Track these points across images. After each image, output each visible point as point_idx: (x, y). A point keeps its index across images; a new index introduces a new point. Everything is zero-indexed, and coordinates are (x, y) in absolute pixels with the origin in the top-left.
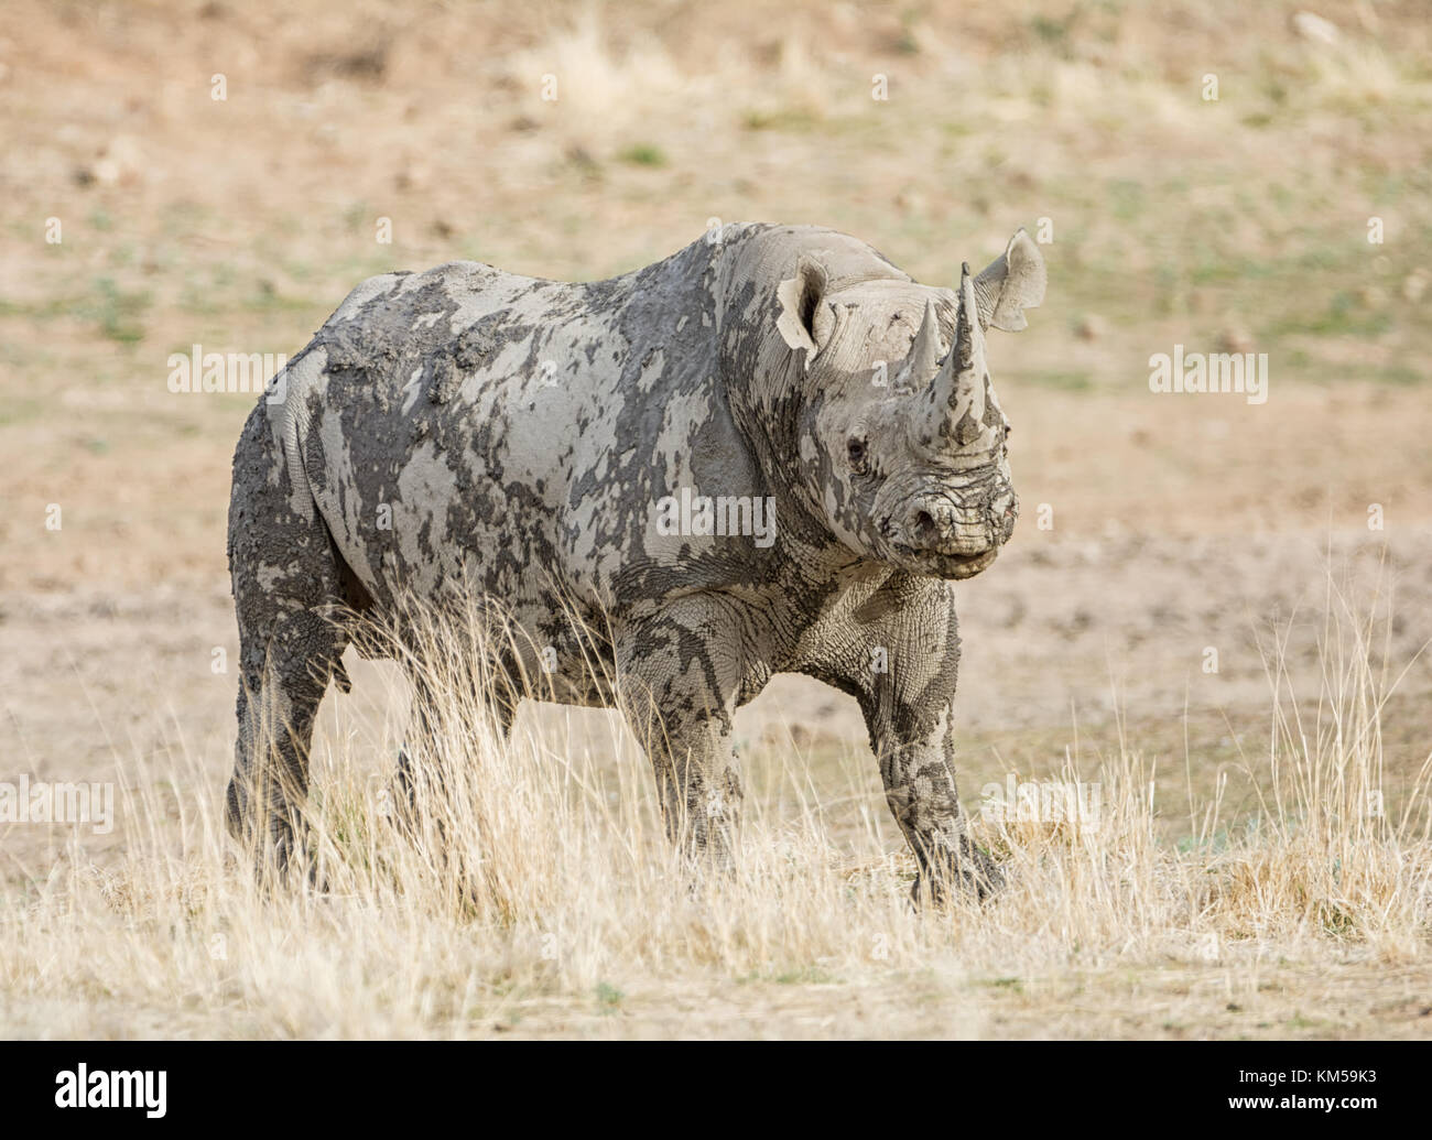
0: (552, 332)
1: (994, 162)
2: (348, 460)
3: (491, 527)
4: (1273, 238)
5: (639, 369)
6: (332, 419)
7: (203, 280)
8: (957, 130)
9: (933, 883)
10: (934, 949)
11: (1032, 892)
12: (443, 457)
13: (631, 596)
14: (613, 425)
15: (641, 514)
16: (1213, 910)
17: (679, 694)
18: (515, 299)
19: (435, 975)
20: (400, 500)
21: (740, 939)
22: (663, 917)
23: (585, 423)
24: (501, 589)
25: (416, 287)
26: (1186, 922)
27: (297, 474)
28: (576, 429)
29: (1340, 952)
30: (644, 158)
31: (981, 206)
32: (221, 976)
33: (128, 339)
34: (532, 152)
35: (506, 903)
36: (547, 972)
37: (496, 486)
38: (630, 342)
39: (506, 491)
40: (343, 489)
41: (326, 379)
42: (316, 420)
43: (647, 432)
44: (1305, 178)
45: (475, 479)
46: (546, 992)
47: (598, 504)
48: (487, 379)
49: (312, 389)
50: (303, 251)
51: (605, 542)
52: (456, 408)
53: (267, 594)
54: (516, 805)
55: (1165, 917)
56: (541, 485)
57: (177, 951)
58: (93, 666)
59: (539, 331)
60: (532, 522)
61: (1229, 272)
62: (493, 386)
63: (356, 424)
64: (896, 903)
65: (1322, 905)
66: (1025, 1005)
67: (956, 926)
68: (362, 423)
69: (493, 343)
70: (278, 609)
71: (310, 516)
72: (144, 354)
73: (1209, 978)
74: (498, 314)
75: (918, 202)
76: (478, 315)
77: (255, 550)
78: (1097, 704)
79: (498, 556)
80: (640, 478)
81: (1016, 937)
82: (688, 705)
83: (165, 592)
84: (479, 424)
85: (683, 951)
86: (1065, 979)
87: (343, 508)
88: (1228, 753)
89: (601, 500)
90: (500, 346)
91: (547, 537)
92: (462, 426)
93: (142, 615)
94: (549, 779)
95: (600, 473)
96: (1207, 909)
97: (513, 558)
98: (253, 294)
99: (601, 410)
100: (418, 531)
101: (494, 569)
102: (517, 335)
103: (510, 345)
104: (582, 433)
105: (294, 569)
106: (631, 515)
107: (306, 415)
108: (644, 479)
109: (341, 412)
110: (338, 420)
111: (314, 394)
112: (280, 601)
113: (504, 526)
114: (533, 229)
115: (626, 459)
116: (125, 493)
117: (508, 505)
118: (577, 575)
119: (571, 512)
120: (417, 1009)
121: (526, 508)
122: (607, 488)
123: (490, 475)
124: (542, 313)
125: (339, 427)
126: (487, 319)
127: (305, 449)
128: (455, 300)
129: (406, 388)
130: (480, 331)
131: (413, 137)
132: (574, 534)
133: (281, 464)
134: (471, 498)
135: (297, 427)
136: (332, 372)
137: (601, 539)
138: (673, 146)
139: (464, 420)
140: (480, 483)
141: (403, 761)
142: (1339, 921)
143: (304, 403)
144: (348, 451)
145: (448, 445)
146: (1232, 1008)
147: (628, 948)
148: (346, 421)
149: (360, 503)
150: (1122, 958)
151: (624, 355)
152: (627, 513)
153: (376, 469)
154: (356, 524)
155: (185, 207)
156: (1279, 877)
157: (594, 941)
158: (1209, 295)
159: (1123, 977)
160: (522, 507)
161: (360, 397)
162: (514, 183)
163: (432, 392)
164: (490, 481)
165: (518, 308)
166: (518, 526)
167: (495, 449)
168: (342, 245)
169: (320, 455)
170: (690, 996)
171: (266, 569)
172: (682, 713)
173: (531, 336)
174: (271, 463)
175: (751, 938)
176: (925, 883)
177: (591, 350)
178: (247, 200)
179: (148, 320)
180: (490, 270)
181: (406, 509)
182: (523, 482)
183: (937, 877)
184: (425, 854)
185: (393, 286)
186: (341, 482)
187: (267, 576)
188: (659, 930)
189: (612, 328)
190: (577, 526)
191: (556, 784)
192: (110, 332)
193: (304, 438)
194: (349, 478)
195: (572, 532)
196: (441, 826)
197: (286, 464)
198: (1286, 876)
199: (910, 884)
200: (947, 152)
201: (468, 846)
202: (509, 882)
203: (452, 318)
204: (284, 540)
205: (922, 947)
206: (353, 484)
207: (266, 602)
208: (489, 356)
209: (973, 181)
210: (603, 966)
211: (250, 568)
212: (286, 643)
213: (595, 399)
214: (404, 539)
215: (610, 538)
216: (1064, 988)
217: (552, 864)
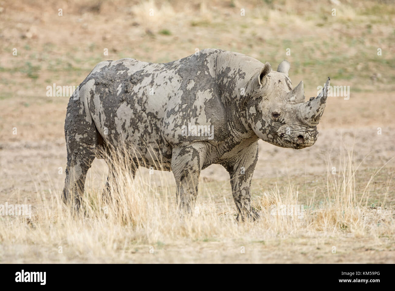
0: (157, 74)
1: (254, 35)
2: (102, 107)
3: (142, 123)
4: (324, 55)
5: (186, 84)
6: (97, 97)
7: (53, 63)
8: (245, 27)
9: (242, 217)
10: (242, 233)
11: (267, 219)
12: (129, 106)
13: (183, 141)
14: (180, 98)
15: (189, 120)
16: (313, 224)
17: (190, 166)
18: (145, 67)
19: (117, 239)
20: (117, 117)
21: (193, 231)
22: (174, 224)
23: (170, 97)
24: (144, 139)
25: (116, 64)
26: (306, 227)
27: (87, 111)
28: (167, 99)
29: (345, 235)
30: (166, 33)
31: (251, 46)
32: (62, 239)
33: (35, 78)
34: (137, 31)
35: (134, 221)
36: (145, 238)
37: (144, 113)
38: (182, 77)
39: (147, 114)
40: (100, 114)
41: (95, 86)
42: (92, 97)
43: (191, 100)
44: (332, 40)
45: (138, 111)
46: (144, 243)
47: (176, 117)
48: (141, 86)
49: (91, 89)
50: (79, 55)
51: (177, 126)
52: (132, 93)
53: (77, 142)
54: (136, 196)
55: (300, 226)
56: (157, 113)
57: (51, 232)
58: (25, 161)
59: (153, 74)
60: (154, 122)
61: (312, 64)
62: (142, 88)
63: (104, 98)
64: (233, 221)
65: (340, 223)
66: (266, 247)
67: (248, 227)
68: (106, 98)
69: (141, 78)
70: (80, 146)
71: (91, 122)
72: (38, 81)
73: (312, 241)
74: (141, 71)
75: (234, 44)
76: (135, 71)
77: (75, 130)
78: (280, 172)
79: (144, 131)
80: (189, 111)
81: (263, 230)
82: (191, 169)
83: (44, 142)
84: (139, 97)
85: (179, 233)
86: (276, 241)
87: (100, 119)
88: (314, 185)
89: (176, 116)
90: (143, 78)
91: (158, 126)
92: (134, 98)
93: (38, 148)
94: (145, 189)
95: (176, 109)
96: (311, 224)
97: (148, 131)
98: (66, 67)
99: (175, 94)
100: (122, 125)
101: (143, 134)
102: (148, 75)
103: (145, 78)
104: (169, 100)
105: (86, 135)
106: (185, 120)
107: (90, 96)
108: (190, 112)
109: (99, 95)
110: (99, 97)
111: (92, 90)
112: (81, 144)
113: (146, 123)
114: (137, 51)
115: (184, 106)
116: (33, 117)
117: (147, 118)
118: (168, 135)
119: (167, 119)
120: (112, 248)
121: (152, 119)
122: (178, 113)
123: (142, 110)
124: (153, 70)
125: (99, 99)
126: (137, 72)
127: (89, 104)
128: (128, 67)
129: (118, 89)
130: (137, 74)
131: (107, 27)
132: (168, 124)
133: (83, 108)
134: (137, 116)
135: (87, 99)
136: (96, 85)
137: (176, 126)
138: (173, 30)
139: (135, 96)
140: (140, 112)
141: (108, 184)
142: (345, 227)
143: (89, 93)
144: (102, 105)
145: (131, 102)
146: (318, 249)
147: (166, 232)
148: (101, 97)
149: (105, 118)
150: (290, 236)
151: (181, 81)
152: (184, 120)
153: (110, 109)
154: (104, 123)
155: (49, 44)
156: (329, 216)
157: (157, 231)
158: (308, 69)
159: (290, 240)
160: (151, 118)
161: (105, 91)
162: (132, 39)
163: (126, 89)
164: (142, 112)
165: (146, 69)
166: (150, 123)
167: (144, 104)
168: (89, 54)
169: (93, 105)
170: (181, 245)
171: (78, 135)
172: (189, 170)
173: (151, 75)
174: (80, 108)
175: (196, 230)
176: (240, 217)
177: (170, 79)
178: (65, 43)
179: (39, 73)
180: (136, 60)
181: (119, 119)
182: (152, 112)
183: (243, 215)
184: (113, 209)
185: (108, 64)
186: (99, 112)
187: (78, 137)
188: (173, 229)
189: (176, 74)
190: (169, 122)
191: (147, 191)
192: (30, 76)
193: (89, 102)
194: (102, 112)
195: (167, 124)
196: (117, 201)
197: (84, 109)
198: (331, 215)
199: (236, 217)
200: (242, 32)
201: (124, 206)
202: (135, 216)
203: (128, 72)
204: (83, 128)
205: (239, 233)
206: (103, 113)
207: (77, 144)
208: (140, 81)
209: (249, 40)
210: (159, 237)
211: (73, 135)
212: (82, 154)
213: (173, 91)
214: (118, 127)
215: (179, 126)
216: (276, 243)
217: (146, 211)
